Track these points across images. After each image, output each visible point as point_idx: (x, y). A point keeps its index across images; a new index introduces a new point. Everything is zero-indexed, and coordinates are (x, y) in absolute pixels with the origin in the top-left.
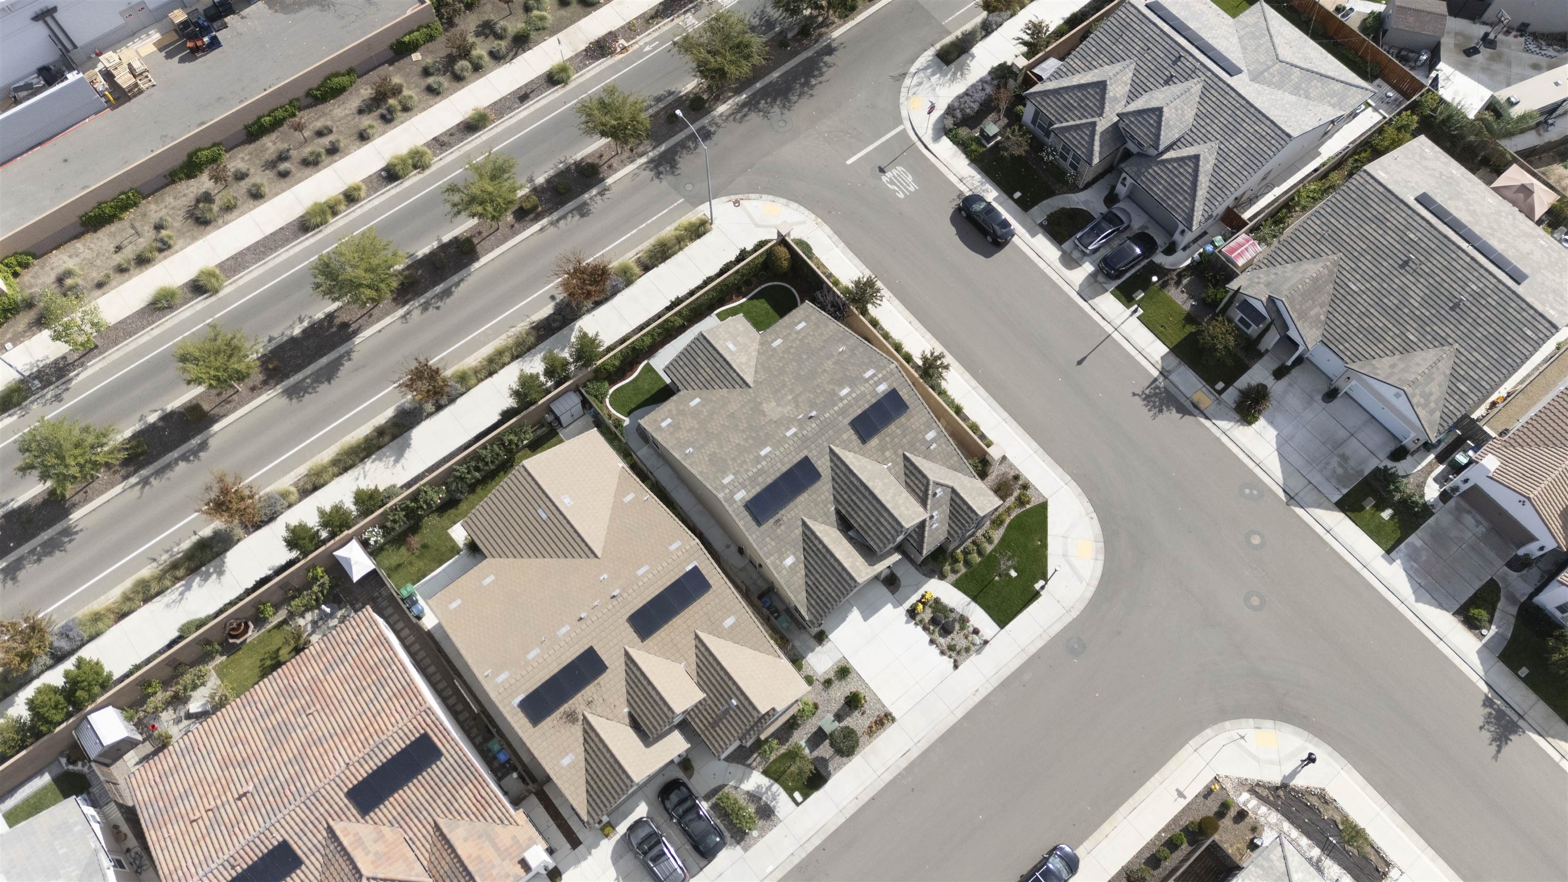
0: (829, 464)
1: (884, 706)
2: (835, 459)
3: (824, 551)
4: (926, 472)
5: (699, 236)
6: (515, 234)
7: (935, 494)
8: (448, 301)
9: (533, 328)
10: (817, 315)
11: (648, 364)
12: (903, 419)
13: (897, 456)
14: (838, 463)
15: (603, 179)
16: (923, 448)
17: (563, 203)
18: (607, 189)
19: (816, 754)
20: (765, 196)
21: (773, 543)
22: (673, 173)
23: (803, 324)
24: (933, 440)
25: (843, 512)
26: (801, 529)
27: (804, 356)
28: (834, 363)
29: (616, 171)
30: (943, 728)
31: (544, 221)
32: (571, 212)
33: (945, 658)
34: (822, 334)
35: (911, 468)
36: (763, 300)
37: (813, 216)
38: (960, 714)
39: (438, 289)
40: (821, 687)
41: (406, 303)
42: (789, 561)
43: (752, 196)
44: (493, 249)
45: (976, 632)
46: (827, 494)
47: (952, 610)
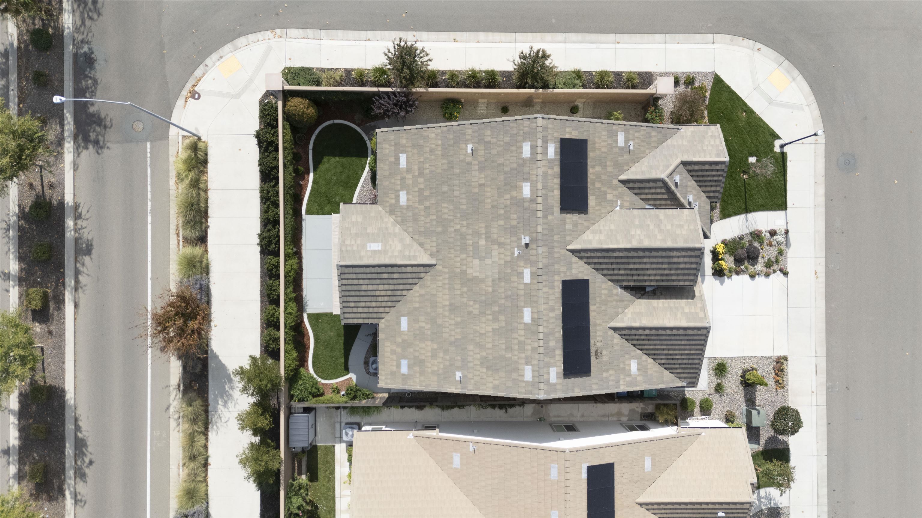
0: (581, 263)
1: (769, 358)
2: (583, 254)
3: (653, 332)
4: (653, 175)
5: (205, 162)
6: (61, 335)
7: (676, 184)
8: (90, 449)
9: (185, 392)
10: (404, 135)
11: (309, 315)
12: (591, 154)
13: (615, 188)
14: (589, 254)
15: (62, 203)
16: (626, 156)
17: (60, 265)
18: (76, 207)
19: (762, 441)
20: (208, 61)
21: (611, 372)
22: (105, 127)
23: (403, 158)
24: (627, 140)
25: (631, 284)
26: (616, 335)
27: (445, 189)
28: (481, 169)
29: (61, 183)
30: (822, 325)
31: (68, 297)
32: (76, 261)
33: (772, 276)
34: (432, 151)
35: (637, 185)
36: (325, 159)
37: (269, 34)
38: (822, 303)
39: (69, 450)
40: (717, 396)
41: (61, 492)
42: (634, 366)
43: (198, 72)
44: (63, 370)
45: (773, 233)
46: (604, 286)
47: (741, 239)
